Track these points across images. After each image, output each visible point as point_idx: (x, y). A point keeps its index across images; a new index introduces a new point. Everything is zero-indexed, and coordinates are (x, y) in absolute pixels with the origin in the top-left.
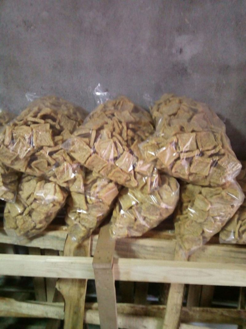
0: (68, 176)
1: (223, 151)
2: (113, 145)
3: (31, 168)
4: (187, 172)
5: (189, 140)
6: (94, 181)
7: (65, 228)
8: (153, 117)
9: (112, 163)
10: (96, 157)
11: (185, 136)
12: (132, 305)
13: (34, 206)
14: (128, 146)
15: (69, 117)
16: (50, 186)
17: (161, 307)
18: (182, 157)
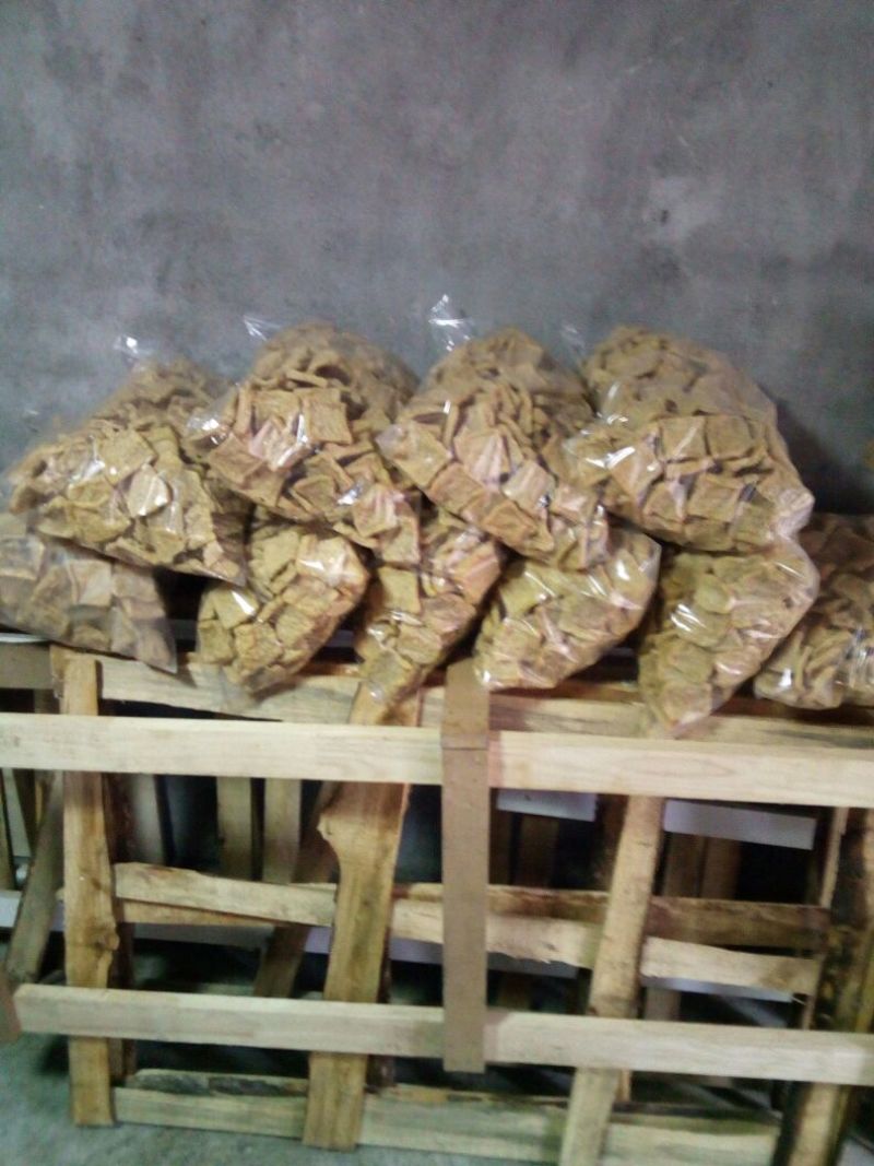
0: (382, 520)
1: (768, 462)
2: (500, 445)
3: (289, 497)
4: (680, 514)
5: (687, 431)
6: (442, 539)
7: (351, 668)
8: (591, 384)
9: (494, 488)
10: (460, 470)
11: (679, 422)
12: (517, 889)
13: (290, 596)
14: (535, 447)
15: (378, 375)
16: (333, 545)
17: (596, 894)
18: (669, 475)
